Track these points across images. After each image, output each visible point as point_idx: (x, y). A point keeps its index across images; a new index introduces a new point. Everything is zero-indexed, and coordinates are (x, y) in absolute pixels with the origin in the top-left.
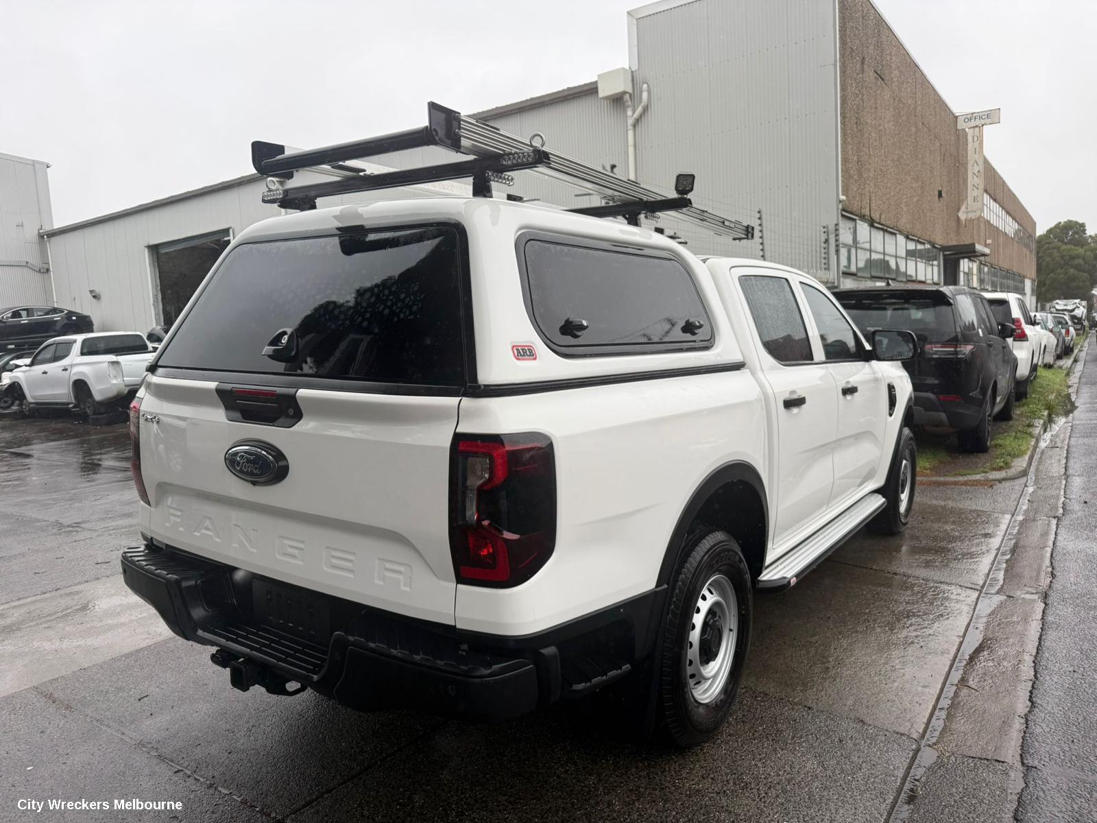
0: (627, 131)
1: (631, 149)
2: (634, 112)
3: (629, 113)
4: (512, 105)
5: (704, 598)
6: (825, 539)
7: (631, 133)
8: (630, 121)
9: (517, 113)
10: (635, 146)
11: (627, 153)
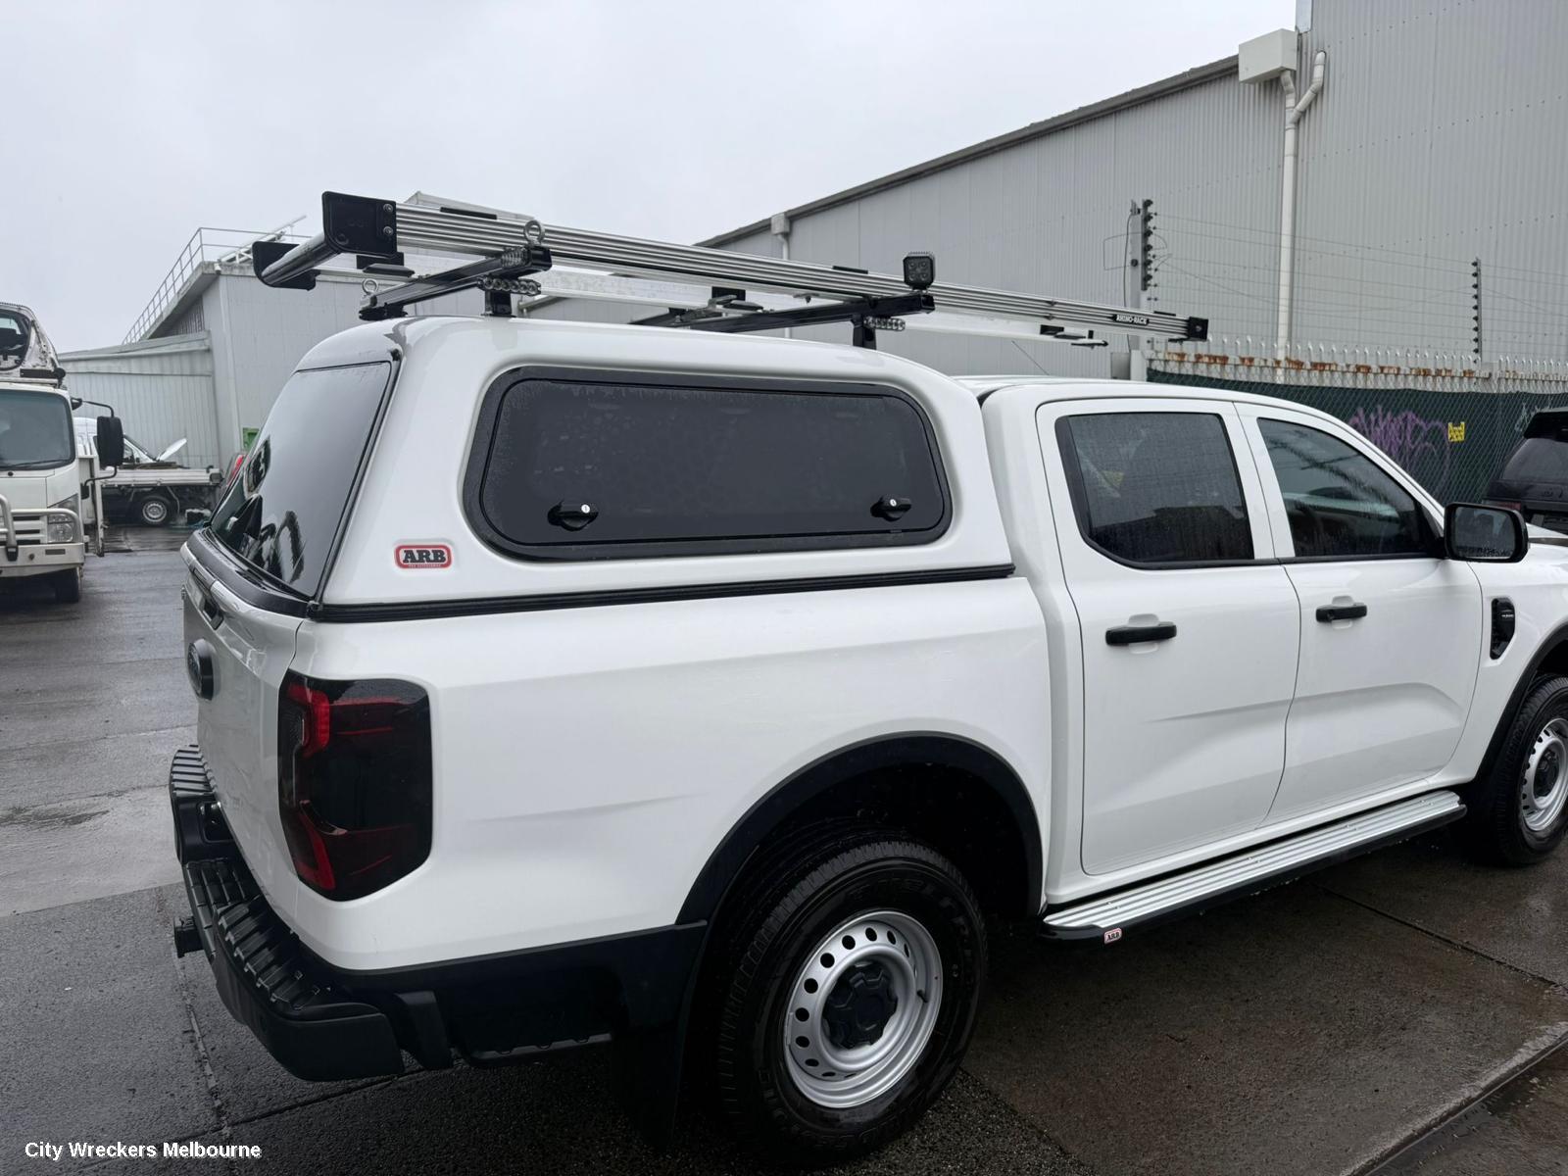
0: (1285, 130)
1: (1289, 162)
2: (1298, 100)
3: (1290, 102)
4: (1104, 102)
5: (849, 943)
6: (1256, 865)
7: (1290, 135)
8: (1291, 116)
9: (1111, 114)
10: (1296, 156)
11: (1281, 166)
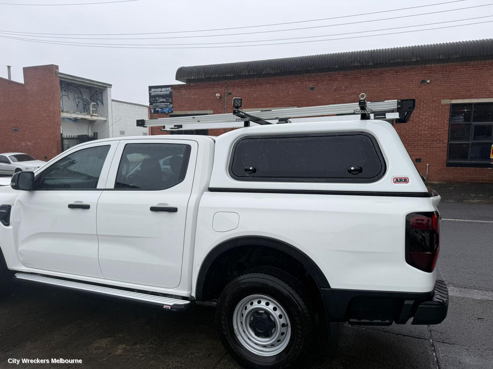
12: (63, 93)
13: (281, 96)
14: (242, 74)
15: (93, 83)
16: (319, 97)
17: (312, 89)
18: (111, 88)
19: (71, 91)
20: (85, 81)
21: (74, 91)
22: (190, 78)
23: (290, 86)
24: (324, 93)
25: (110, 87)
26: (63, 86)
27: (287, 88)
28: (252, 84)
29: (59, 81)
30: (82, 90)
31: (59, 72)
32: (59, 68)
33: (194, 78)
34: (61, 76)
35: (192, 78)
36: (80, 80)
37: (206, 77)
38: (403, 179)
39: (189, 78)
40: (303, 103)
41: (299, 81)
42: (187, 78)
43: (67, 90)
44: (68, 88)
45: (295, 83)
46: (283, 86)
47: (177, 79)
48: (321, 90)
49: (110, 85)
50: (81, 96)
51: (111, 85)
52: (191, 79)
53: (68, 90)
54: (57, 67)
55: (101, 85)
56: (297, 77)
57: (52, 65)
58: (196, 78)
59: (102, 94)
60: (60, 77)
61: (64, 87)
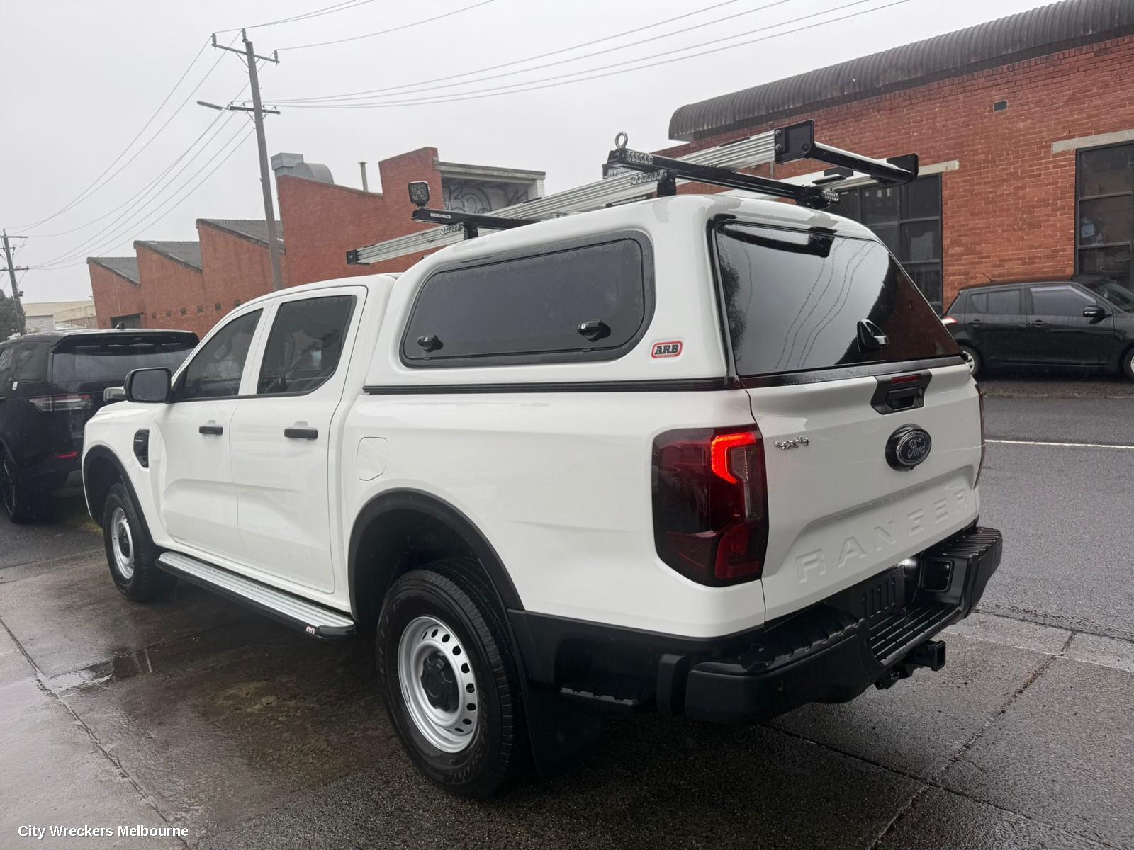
12: (453, 203)
13: (913, 139)
14: (823, 99)
15: (506, 174)
16: (1021, 125)
17: (1001, 105)
18: (545, 181)
19: (469, 198)
20: (489, 172)
21: (474, 197)
22: (701, 129)
23: (937, 109)
24: (1036, 112)
25: (542, 177)
26: (452, 188)
27: (928, 114)
28: (836, 119)
29: (440, 181)
30: (489, 191)
31: (438, 161)
32: (439, 152)
33: (710, 127)
34: (443, 168)
35: (706, 128)
36: (480, 172)
37: (737, 119)
38: (671, 345)
39: (698, 129)
40: (976, 147)
41: (962, 90)
42: (694, 129)
43: (460, 197)
44: (461, 191)
45: (951, 98)
46: (917, 111)
47: (671, 137)
48: (1026, 107)
49: (542, 175)
50: (488, 205)
51: (544, 174)
52: (702, 131)
53: (462, 197)
54: (434, 151)
55: (522, 175)
56: (956, 82)
57: (426, 148)
58: (714, 126)
59: (527, 195)
60: (442, 172)
61: (455, 190)
